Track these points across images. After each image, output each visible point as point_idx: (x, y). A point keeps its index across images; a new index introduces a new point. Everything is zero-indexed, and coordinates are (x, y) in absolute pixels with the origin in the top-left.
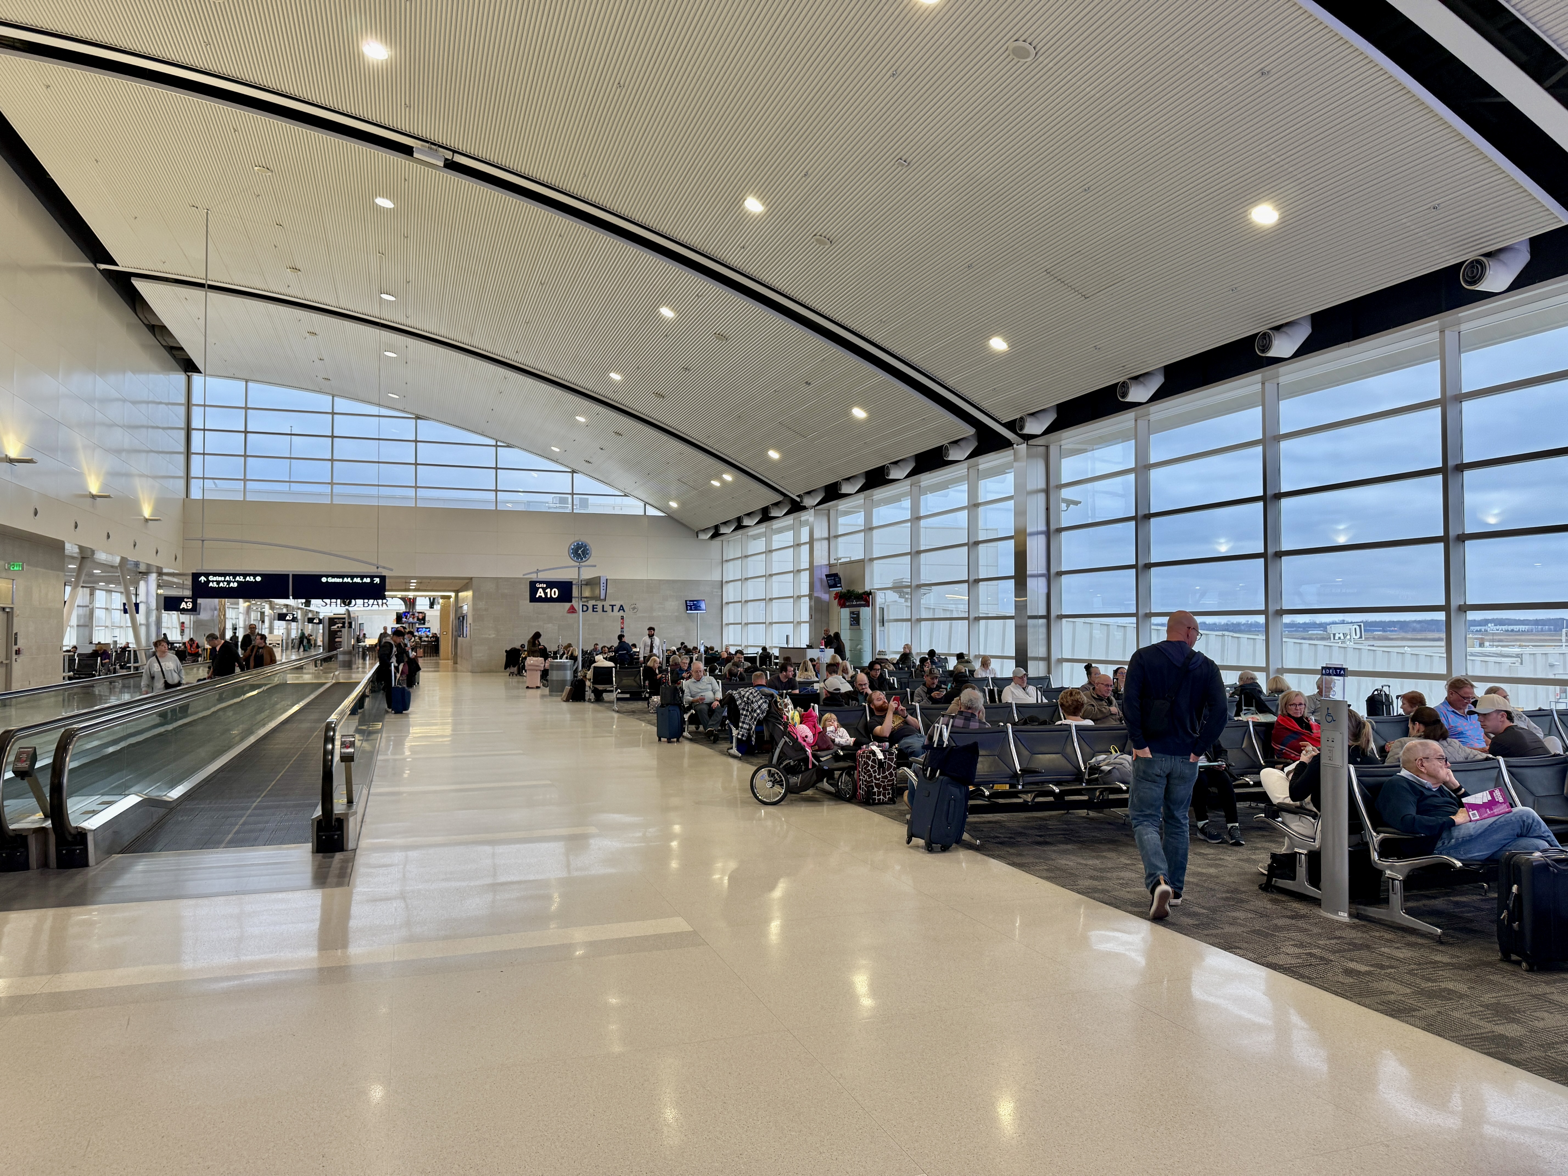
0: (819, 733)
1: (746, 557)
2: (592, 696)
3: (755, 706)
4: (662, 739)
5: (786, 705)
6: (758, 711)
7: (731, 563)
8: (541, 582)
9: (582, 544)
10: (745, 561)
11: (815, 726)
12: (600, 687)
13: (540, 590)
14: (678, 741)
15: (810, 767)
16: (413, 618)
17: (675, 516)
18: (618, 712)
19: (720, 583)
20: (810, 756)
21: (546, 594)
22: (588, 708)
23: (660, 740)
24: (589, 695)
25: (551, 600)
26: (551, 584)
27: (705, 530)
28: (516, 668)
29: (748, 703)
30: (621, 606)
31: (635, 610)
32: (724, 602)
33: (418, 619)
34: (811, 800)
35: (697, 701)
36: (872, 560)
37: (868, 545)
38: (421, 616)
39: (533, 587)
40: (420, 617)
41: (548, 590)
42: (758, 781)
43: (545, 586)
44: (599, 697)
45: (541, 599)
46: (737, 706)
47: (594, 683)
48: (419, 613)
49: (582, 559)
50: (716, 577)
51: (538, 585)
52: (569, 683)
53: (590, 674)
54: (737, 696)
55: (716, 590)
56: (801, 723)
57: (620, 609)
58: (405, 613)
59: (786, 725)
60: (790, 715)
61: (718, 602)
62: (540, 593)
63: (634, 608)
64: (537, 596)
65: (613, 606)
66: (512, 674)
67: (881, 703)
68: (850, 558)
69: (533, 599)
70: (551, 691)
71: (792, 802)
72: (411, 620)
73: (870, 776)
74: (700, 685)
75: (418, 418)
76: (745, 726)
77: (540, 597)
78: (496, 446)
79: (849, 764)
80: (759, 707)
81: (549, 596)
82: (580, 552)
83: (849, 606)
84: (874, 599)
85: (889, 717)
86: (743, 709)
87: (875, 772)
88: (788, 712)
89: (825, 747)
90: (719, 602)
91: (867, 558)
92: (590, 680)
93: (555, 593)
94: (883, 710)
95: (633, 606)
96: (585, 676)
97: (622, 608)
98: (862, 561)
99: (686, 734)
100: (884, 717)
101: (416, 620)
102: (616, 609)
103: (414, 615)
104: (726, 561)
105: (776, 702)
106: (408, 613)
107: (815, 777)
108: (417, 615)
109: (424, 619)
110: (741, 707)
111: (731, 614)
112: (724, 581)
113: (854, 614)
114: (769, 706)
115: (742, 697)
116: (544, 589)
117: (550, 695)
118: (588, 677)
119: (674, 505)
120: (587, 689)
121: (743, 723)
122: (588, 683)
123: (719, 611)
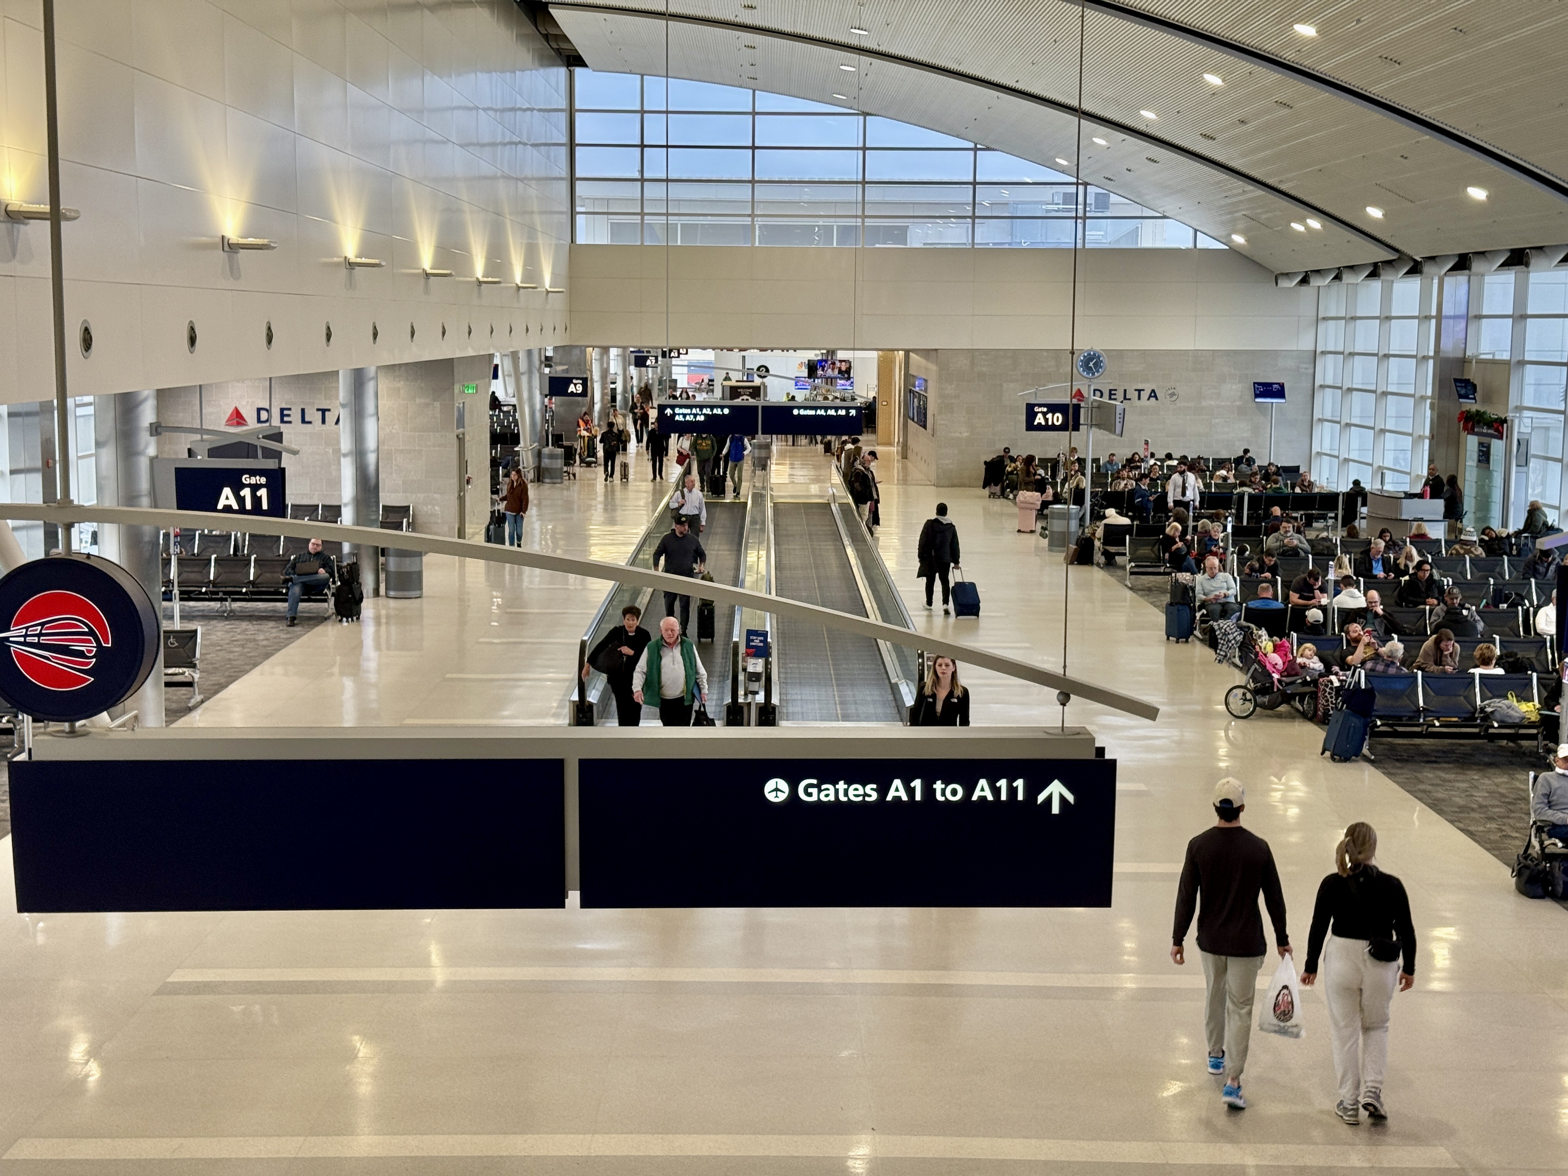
0: (1289, 661)
1: (1354, 318)
2: (1102, 560)
3: (1231, 637)
4: (1171, 638)
5: (1260, 637)
6: (1233, 642)
7: (1331, 323)
8: (1040, 405)
9: (1094, 354)
10: (1351, 324)
11: (1286, 655)
12: (1112, 549)
13: (1040, 416)
14: (1187, 641)
15: (1275, 690)
16: (833, 369)
17: (1244, 253)
18: (1131, 589)
19: (1312, 354)
20: (1276, 682)
21: (1046, 420)
22: (1096, 574)
23: (1168, 639)
24: (1099, 558)
25: (1053, 428)
26: (1053, 408)
27: (1287, 275)
28: (998, 488)
29: (1226, 634)
30: (1153, 391)
31: (1175, 397)
32: (1317, 384)
33: (840, 372)
34: (1280, 716)
35: (1210, 600)
36: (1522, 363)
37: (1518, 340)
38: (844, 367)
39: (1031, 414)
40: (843, 369)
41: (1049, 416)
42: (1231, 699)
43: (1045, 410)
44: (1110, 562)
45: (1040, 428)
46: (1216, 636)
47: (1104, 544)
48: (841, 361)
49: (1093, 374)
50: (1306, 344)
51: (1036, 409)
52: (1074, 540)
53: (1100, 532)
54: (1216, 627)
55: (1304, 366)
56: (1274, 652)
57: (1150, 396)
58: (820, 361)
59: (1257, 654)
60: (1263, 645)
61: (1306, 384)
62: (1039, 419)
63: (1172, 395)
64: (1036, 423)
65: (1139, 391)
66: (992, 495)
67: (1356, 635)
68: (1494, 355)
69: (1031, 426)
70: (1051, 544)
71: (1261, 717)
72: (830, 372)
73: (1327, 701)
74: (1215, 583)
75: (865, 114)
76: (1222, 653)
77: (1040, 424)
78: (975, 150)
79: (1311, 689)
80: (1234, 638)
81: (1050, 423)
82: (1091, 364)
83: (1477, 434)
84: (1510, 430)
85: (1361, 648)
86: (1221, 639)
87: (1332, 697)
88: (1261, 642)
89: (1293, 673)
90: (1310, 385)
91: (1514, 360)
92: (1099, 539)
93: (1057, 419)
94: (1357, 640)
95: (1170, 392)
96: (1094, 534)
97: (1153, 395)
98: (1507, 363)
99: (1197, 633)
100: (1356, 648)
101: (836, 371)
102: (1145, 395)
103: (834, 364)
104: (1324, 319)
105: (1252, 633)
106: (826, 361)
107: (1280, 699)
108: (838, 364)
109: (848, 371)
110: (1219, 637)
111: (1326, 404)
112: (1319, 350)
113: (1483, 447)
114: (1244, 638)
115: (1220, 629)
116: (1044, 414)
117: (1050, 550)
118: (1097, 535)
119: (1239, 239)
120: (1096, 548)
121: (1221, 650)
122: (1097, 544)
123: (1309, 398)
